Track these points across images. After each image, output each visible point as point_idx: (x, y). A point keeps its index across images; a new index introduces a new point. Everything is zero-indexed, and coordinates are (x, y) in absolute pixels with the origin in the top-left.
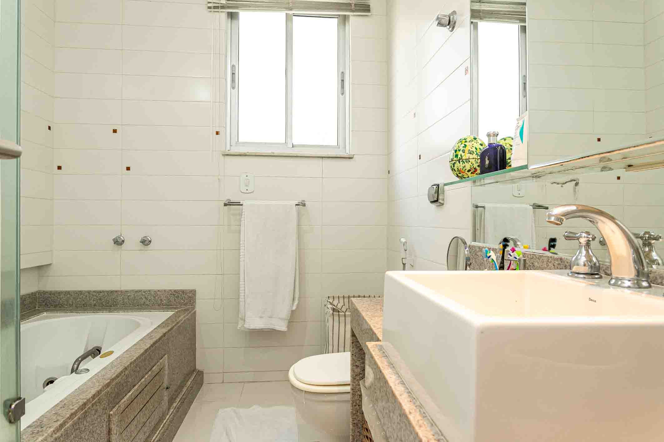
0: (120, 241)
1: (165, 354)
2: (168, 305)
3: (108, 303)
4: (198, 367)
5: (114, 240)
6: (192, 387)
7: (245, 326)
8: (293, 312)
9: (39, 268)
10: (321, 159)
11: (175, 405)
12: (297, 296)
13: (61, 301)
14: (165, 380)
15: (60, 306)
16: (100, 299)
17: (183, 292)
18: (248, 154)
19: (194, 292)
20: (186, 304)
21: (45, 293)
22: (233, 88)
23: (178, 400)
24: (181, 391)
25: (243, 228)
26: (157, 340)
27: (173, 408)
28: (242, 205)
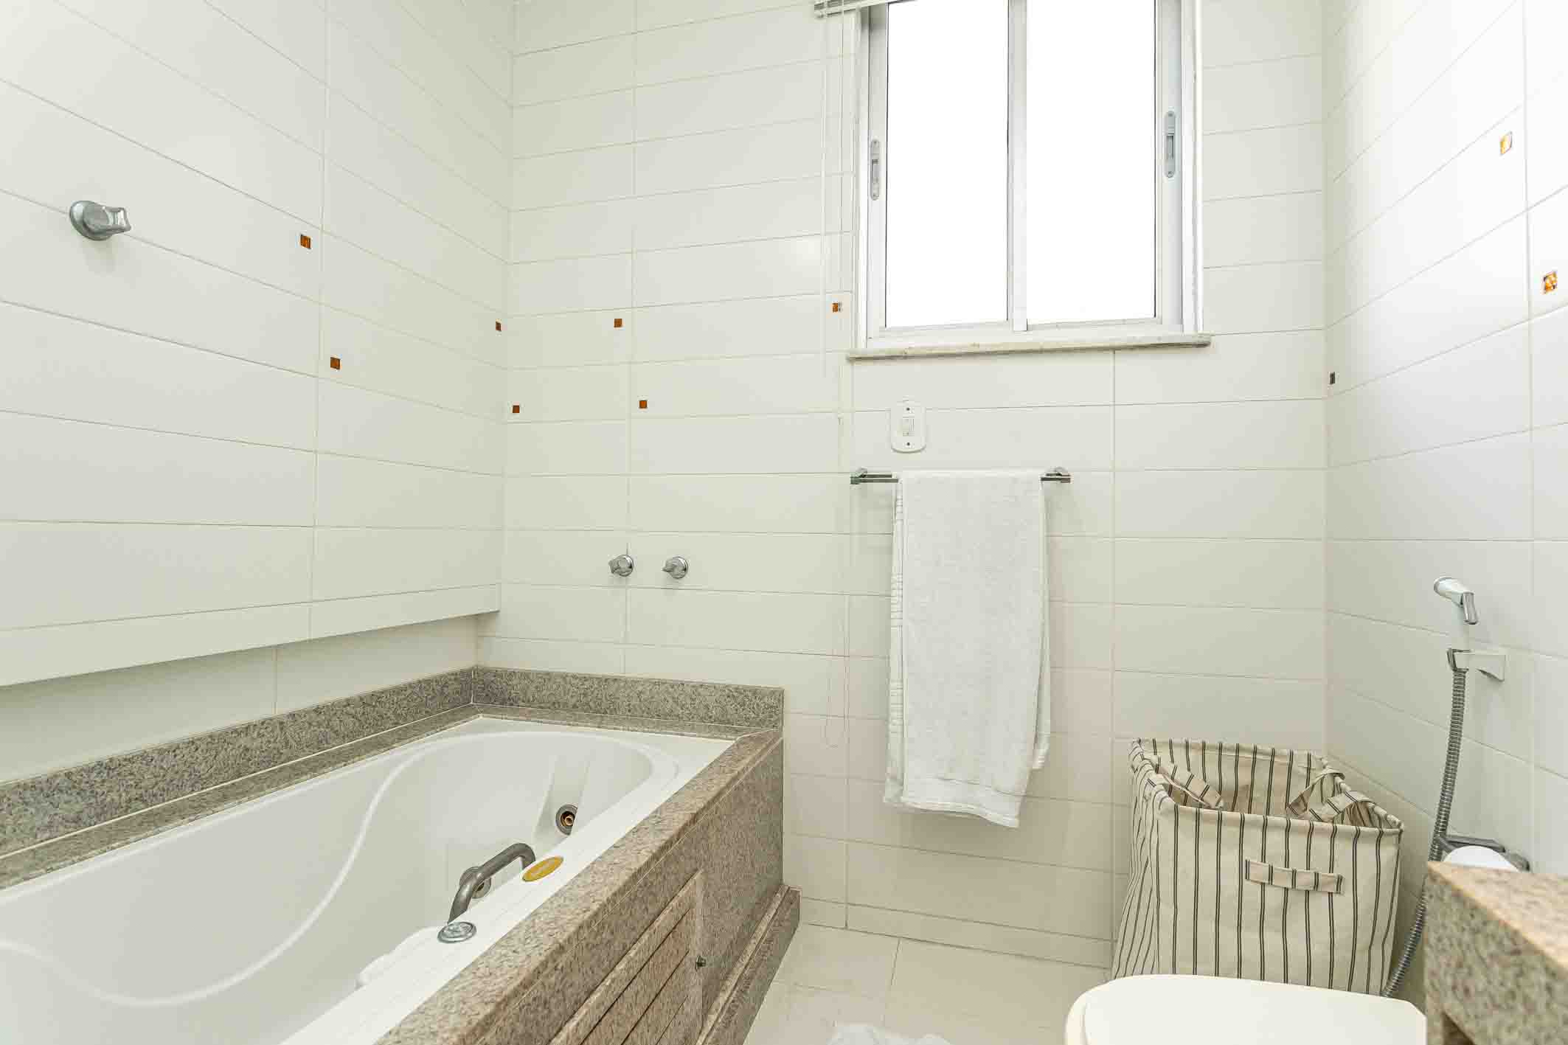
0: (624, 566)
1: (696, 870)
2: (721, 722)
3: (600, 705)
4: (788, 880)
5: (611, 563)
6: (769, 941)
7: (903, 799)
8: (1033, 773)
9: (477, 617)
10: (1111, 353)
11: (722, 999)
12: (1046, 731)
13: (512, 691)
14: (693, 943)
15: (512, 701)
16: (585, 695)
17: (755, 691)
18: (909, 352)
19: (779, 695)
20: (761, 723)
21: (486, 671)
22: (874, 197)
23: (731, 983)
24: (742, 952)
25: (900, 538)
26: (672, 837)
27: (717, 1010)
28: (896, 481)
